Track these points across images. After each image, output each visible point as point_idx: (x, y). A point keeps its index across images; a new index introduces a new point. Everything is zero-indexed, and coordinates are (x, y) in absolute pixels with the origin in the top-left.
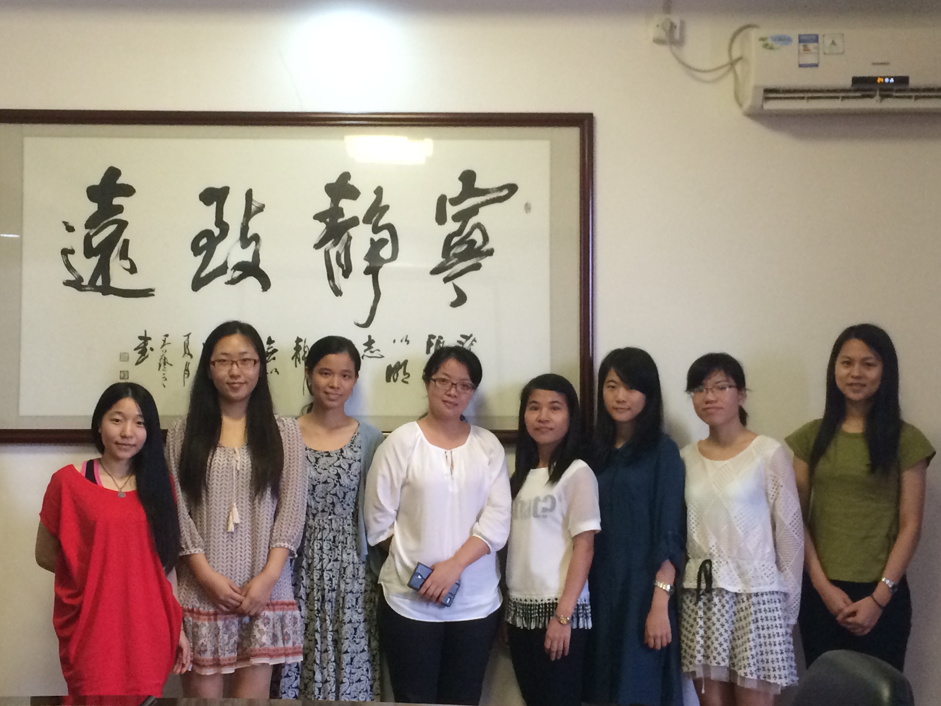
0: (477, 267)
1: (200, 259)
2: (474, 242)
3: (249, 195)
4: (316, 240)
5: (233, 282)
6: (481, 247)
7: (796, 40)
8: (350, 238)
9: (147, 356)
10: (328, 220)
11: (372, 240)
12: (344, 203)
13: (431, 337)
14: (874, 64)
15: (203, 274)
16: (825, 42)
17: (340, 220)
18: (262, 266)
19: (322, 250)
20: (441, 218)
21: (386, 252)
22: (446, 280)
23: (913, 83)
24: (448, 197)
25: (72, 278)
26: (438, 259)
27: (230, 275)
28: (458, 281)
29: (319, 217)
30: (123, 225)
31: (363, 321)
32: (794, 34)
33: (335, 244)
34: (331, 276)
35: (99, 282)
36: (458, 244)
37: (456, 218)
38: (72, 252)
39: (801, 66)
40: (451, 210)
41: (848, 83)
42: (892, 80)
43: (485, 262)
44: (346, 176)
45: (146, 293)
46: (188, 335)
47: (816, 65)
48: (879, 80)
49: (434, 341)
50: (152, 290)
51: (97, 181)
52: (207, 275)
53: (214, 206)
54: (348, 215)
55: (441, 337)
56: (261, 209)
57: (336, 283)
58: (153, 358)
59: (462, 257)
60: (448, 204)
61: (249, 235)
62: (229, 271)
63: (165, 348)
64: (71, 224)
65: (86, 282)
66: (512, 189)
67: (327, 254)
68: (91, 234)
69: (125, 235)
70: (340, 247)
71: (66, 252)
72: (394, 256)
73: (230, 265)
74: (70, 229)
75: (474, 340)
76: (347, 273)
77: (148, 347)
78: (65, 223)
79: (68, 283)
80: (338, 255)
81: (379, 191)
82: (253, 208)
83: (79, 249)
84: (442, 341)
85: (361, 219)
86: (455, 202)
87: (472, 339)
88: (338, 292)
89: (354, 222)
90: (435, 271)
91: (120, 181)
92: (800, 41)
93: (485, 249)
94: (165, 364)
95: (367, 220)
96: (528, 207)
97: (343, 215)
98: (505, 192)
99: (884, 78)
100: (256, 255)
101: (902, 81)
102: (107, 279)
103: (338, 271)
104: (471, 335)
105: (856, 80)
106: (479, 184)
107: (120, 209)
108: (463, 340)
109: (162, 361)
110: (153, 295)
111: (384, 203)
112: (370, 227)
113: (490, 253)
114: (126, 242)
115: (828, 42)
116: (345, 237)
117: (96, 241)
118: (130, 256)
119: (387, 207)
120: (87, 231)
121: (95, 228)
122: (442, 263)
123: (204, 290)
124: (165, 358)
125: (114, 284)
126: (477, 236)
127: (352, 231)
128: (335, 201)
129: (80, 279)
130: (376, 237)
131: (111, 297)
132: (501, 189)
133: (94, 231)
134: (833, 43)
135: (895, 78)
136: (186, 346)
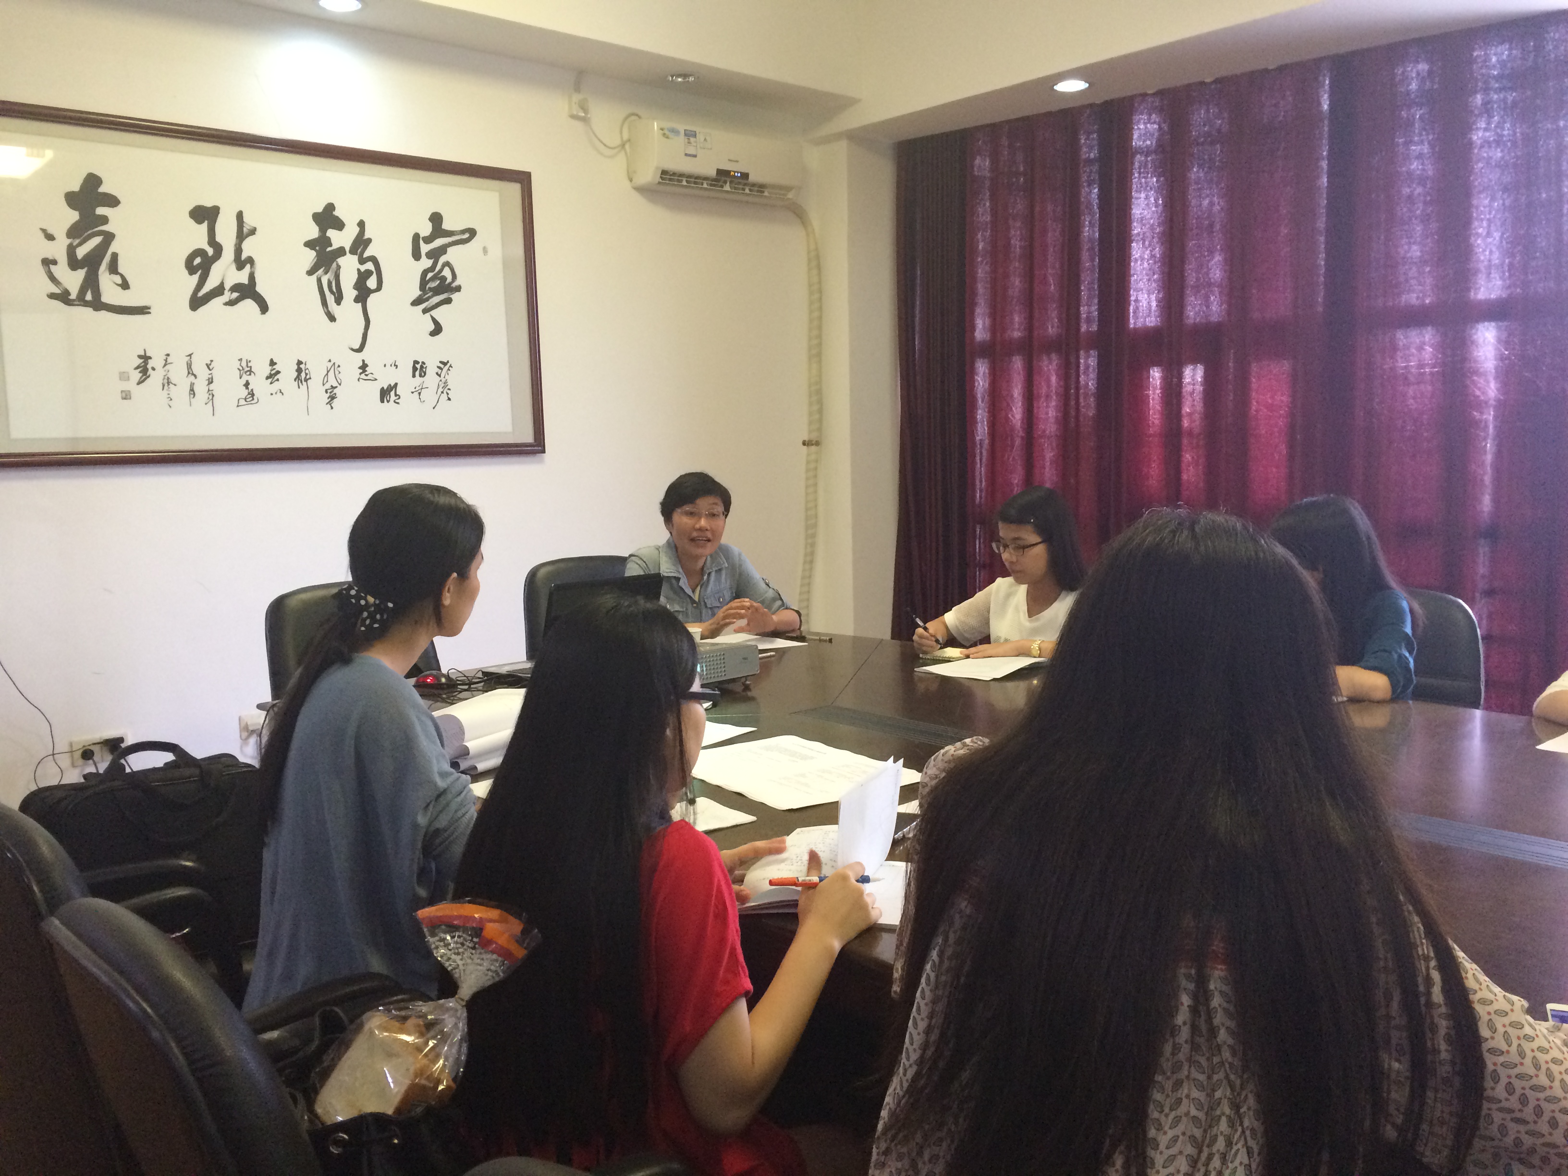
0: (448, 301)
1: (195, 278)
2: (444, 279)
3: (240, 216)
4: (308, 265)
5: (231, 303)
6: (450, 284)
7: (682, 132)
8: (339, 267)
9: (149, 376)
10: (317, 248)
11: (359, 270)
12: (331, 233)
13: (416, 362)
14: (730, 160)
15: (200, 294)
16: (700, 137)
17: (329, 249)
18: (259, 288)
19: (314, 278)
20: (416, 255)
21: (372, 283)
22: (425, 311)
23: (752, 178)
24: (422, 235)
25: (57, 290)
26: (418, 293)
27: (227, 296)
28: (434, 313)
29: (309, 244)
30: (109, 237)
31: (357, 347)
32: (681, 128)
33: (326, 273)
34: (324, 303)
35: (89, 297)
36: (433, 279)
37: (429, 255)
38: (55, 262)
39: (686, 155)
40: (425, 248)
41: (713, 173)
42: (739, 175)
43: (455, 296)
44: (330, 207)
45: (143, 310)
46: (190, 355)
47: (695, 156)
48: (732, 173)
49: (418, 366)
50: (149, 308)
51: (76, 187)
52: (204, 295)
53: (205, 224)
54: (335, 245)
55: (424, 363)
56: (253, 232)
57: (330, 309)
58: (156, 378)
59: (437, 291)
60: (421, 242)
61: (244, 256)
62: (226, 292)
63: (167, 367)
64: (50, 231)
65: (73, 296)
66: (472, 233)
67: (319, 281)
68: (75, 244)
69: (114, 248)
70: (330, 275)
71: (48, 263)
72: (379, 288)
73: (227, 286)
74: (50, 237)
75: (451, 366)
76: (339, 300)
77: (149, 366)
78: (44, 231)
79: (52, 296)
80: (330, 283)
81: (361, 224)
82: (245, 230)
83: (62, 259)
84: (425, 366)
85: (347, 249)
86: (428, 240)
87: (449, 365)
88: (332, 318)
89: (341, 252)
90: (415, 303)
91: (102, 189)
92: (686, 135)
93: (454, 285)
94: (169, 385)
95: (353, 251)
96: (485, 250)
97: (331, 245)
98: (467, 236)
99: (735, 172)
100: (252, 277)
101: (745, 176)
102: (97, 294)
103: (330, 299)
104: (448, 362)
105: (720, 172)
106: (446, 226)
107: (105, 220)
108: (442, 366)
109: (166, 381)
110: (150, 313)
111: (366, 236)
112: (356, 258)
113: (458, 289)
114: (115, 256)
115: (702, 139)
116: (334, 265)
117: (81, 252)
118: (120, 270)
119: (369, 241)
120: (69, 241)
121: (78, 238)
122: (420, 295)
123: (202, 310)
124: (168, 378)
125: (106, 298)
126: (447, 272)
127: (341, 261)
128: (323, 231)
129: (67, 293)
130: (363, 268)
131: (103, 313)
132: (463, 232)
133: (77, 241)
134: (705, 140)
135: (741, 173)
136: (189, 366)
